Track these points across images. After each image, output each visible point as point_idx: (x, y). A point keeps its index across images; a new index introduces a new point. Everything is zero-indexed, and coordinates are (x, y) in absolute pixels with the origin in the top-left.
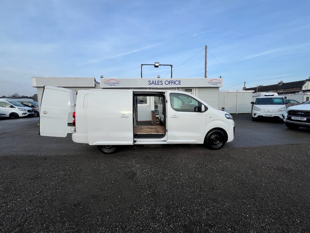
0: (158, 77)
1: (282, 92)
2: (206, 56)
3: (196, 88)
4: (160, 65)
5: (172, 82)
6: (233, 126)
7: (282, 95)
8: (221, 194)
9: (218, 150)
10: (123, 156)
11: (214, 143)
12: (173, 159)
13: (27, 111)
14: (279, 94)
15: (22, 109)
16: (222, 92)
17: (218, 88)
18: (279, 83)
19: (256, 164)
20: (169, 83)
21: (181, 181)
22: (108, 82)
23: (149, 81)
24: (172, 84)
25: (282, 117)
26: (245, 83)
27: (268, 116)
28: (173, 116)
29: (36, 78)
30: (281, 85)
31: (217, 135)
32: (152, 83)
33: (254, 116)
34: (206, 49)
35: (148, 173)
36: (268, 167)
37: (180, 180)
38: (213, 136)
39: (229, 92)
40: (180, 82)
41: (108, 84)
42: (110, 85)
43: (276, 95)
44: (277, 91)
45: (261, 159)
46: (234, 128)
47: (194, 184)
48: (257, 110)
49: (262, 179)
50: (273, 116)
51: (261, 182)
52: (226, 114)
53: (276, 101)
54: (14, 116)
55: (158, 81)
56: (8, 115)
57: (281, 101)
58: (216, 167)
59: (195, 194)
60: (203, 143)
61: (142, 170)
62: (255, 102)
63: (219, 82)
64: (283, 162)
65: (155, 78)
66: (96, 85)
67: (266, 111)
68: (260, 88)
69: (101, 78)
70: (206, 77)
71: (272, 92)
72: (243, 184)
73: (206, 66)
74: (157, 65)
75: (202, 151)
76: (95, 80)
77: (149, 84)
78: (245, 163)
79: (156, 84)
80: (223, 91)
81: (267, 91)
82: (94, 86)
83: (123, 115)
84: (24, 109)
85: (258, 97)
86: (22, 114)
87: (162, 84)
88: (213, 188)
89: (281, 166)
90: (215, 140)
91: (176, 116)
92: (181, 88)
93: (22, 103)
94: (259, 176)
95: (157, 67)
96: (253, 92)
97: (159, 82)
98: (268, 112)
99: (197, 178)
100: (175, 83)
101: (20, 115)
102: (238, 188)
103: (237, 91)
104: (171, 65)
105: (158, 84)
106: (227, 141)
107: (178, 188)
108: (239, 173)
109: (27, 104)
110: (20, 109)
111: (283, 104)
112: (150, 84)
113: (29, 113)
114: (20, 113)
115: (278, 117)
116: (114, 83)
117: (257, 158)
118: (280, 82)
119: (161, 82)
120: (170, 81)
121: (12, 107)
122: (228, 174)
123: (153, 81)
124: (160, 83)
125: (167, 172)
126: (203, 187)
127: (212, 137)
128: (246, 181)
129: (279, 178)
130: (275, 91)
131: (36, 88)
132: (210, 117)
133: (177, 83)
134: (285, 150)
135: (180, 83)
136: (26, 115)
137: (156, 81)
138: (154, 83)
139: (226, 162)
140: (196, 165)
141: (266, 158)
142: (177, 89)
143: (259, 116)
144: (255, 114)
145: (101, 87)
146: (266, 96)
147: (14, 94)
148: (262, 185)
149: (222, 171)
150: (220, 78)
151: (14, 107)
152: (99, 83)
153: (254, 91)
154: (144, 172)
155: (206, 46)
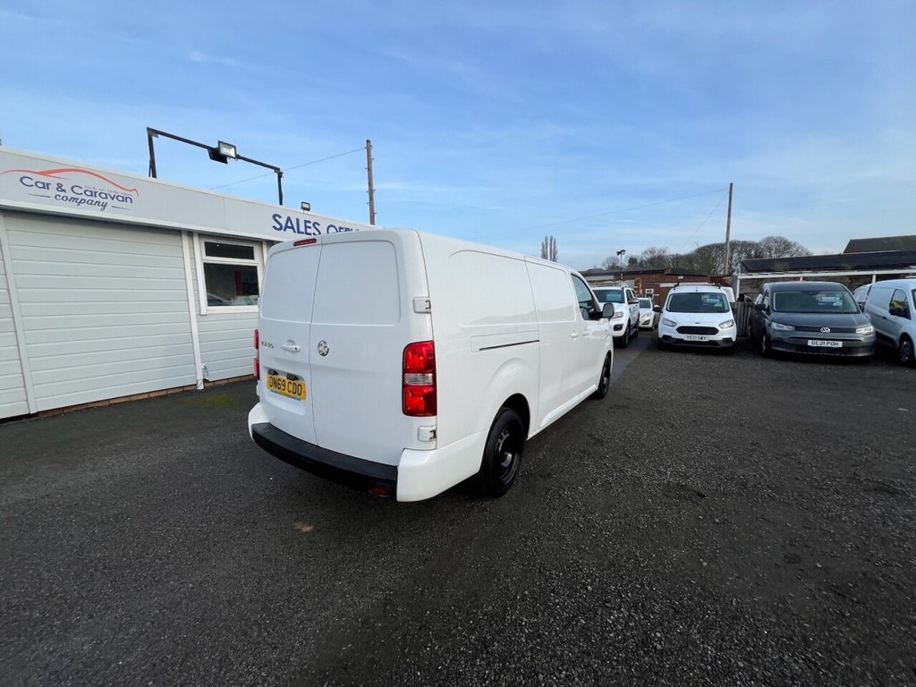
0: (304, 205)
4: (238, 157)
23: (274, 216)
32: (287, 227)
34: (369, 148)
55: (306, 222)
65: (296, 211)
73: (371, 199)
74: (226, 151)
77: (274, 227)
79: (299, 232)
87: (317, 233)
95: (222, 158)
97: (308, 224)
105: (306, 233)
112: (278, 226)
119: (314, 225)
120: (341, 228)
123: (289, 219)
124: (313, 230)
137: (298, 220)
138: (292, 228)
155: (368, 141)
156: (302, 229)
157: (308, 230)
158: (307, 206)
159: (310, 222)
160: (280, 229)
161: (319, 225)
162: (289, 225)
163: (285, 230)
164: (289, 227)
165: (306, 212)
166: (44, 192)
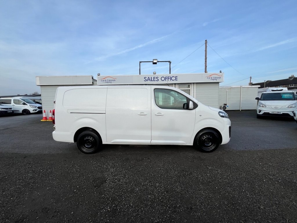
0: (154, 73)
1: (293, 86)
2: (206, 51)
3: (194, 83)
4: (159, 62)
5: (168, 78)
6: (228, 126)
7: (293, 90)
8: (199, 218)
9: (211, 153)
10: (102, 157)
11: (206, 144)
12: (155, 163)
13: (37, 108)
14: (289, 89)
15: (33, 106)
16: (223, 87)
17: (218, 83)
18: (290, 78)
19: (255, 174)
20: (165, 79)
21: (154, 195)
22: (105, 80)
23: (144, 78)
24: (168, 80)
25: (292, 115)
26: (251, 78)
27: (275, 113)
28: (157, 114)
29: (40, 77)
30: (292, 79)
31: (209, 136)
32: (148, 80)
33: (259, 113)
34: (206, 43)
35: (119, 181)
36: (271, 179)
37: (153, 193)
38: (204, 136)
39: (232, 88)
40: (176, 77)
41: (105, 81)
42: (106, 82)
43: (285, 89)
44: (287, 85)
45: (262, 168)
46: (230, 128)
47: (169, 200)
48: (263, 107)
49: (260, 199)
50: (281, 113)
51: (259, 204)
52: (220, 112)
53: (285, 96)
54: (26, 112)
55: (154, 77)
56: (21, 112)
57: (291, 96)
58: (202, 176)
59: (165, 217)
60: (192, 145)
61: (115, 176)
62: (260, 97)
63: (219, 77)
64: (292, 173)
65: (151, 75)
66: (94, 82)
67: (273, 107)
68: (268, 83)
69: (98, 75)
70: (206, 72)
71: (281, 87)
72: (233, 204)
73: (206, 62)
74: (155, 61)
75: (191, 154)
76: (93, 78)
77: (144, 81)
78: (241, 172)
79: (152, 81)
80: (225, 87)
81: (277, 86)
82: (91, 84)
83: (141, 113)
84: (35, 106)
85: (264, 93)
86: (33, 111)
87: (157, 80)
88: (191, 208)
89: (288, 179)
90: (206, 142)
91: (161, 113)
92: (178, 84)
93: (34, 101)
94: (257, 193)
95: (155, 63)
96: (259, 88)
97: (154, 78)
98: (276, 108)
99: (175, 190)
100: (171, 79)
101: (31, 112)
102: (225, 210)
103: (241, 86)
104: (170, 61)
105: (154, 81)
106: (221, 143)
107: (146, 205)
108: (230, 186)
109: (38, 101)
110: (32, 106)
111: (294, 100)
112: (145, 80)
113: (39, 110)
114: (31, 110)
115: (288, 115)
116: (110, 81)
117: (257, 166)
118: (291, 76)
120: (166, 77)
121: (24, 104)
122: (215, 188)
123: (149, 78)
124: (156, 79)
125: (142, 180)
126: (178, 206)
127: (203, 138)
128: (238, 199)
129: (284, 198)
130: (285, 86)
131: (40, 86)
132: (200, 116)
133: (173, 78)
134: (295, 156)
135: (176, 79)
136: (37, 111)
137: (151, 77)
138: (150, 80)
139: (217, 169)
140: (179, 173)
141: (270, 166)
142: (174, 85)
143: (265, 113)
144: (260, 111)
145: (98, 84)
146: (273, 91)
147: (35, 93)
148: (259, 208)
149: (210, 182)
150: (220, 72)
151: (27, 105)
152: (96, 81)
153: (259, 86)
154: (116, 179)
155: (206, 40)
156: (153, 80)
157: (155, 80)
158: (155, 73)
159: (155, 77)
161: (158, 77)
165: (155, 75)
166: (104, 82)
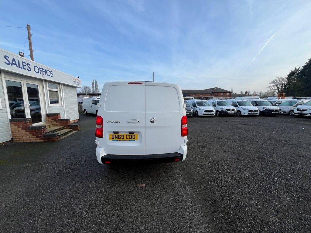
3: (61, 84)
5: (43, 71)
17: (76, 88)
20: (40, 70)
23: (5, 57)
24: (43, 74)
32: (12, 64)
40: (52, 73)
55: (23, 62)
63: (79, 82)
65: (16, 55)
77: (6, 63)
79: (19, 67)
87: (29, 69)
97: (24, 64)
105: (23, 69)
112: (8, 63)
119: (27, 65)
123: (14, 60)
133: (48, 73)
135: (52, 75)
137: (19, 61)
138: (16, 64)
142: (44, 82)
155: (28, 25)
156: (21, 66)
157: (25, 67)
159: (25, 63)
160: (9, 64)
161: (29, 65)
162: (14, 62)
163: (12, 65)
164: (14, 64)
